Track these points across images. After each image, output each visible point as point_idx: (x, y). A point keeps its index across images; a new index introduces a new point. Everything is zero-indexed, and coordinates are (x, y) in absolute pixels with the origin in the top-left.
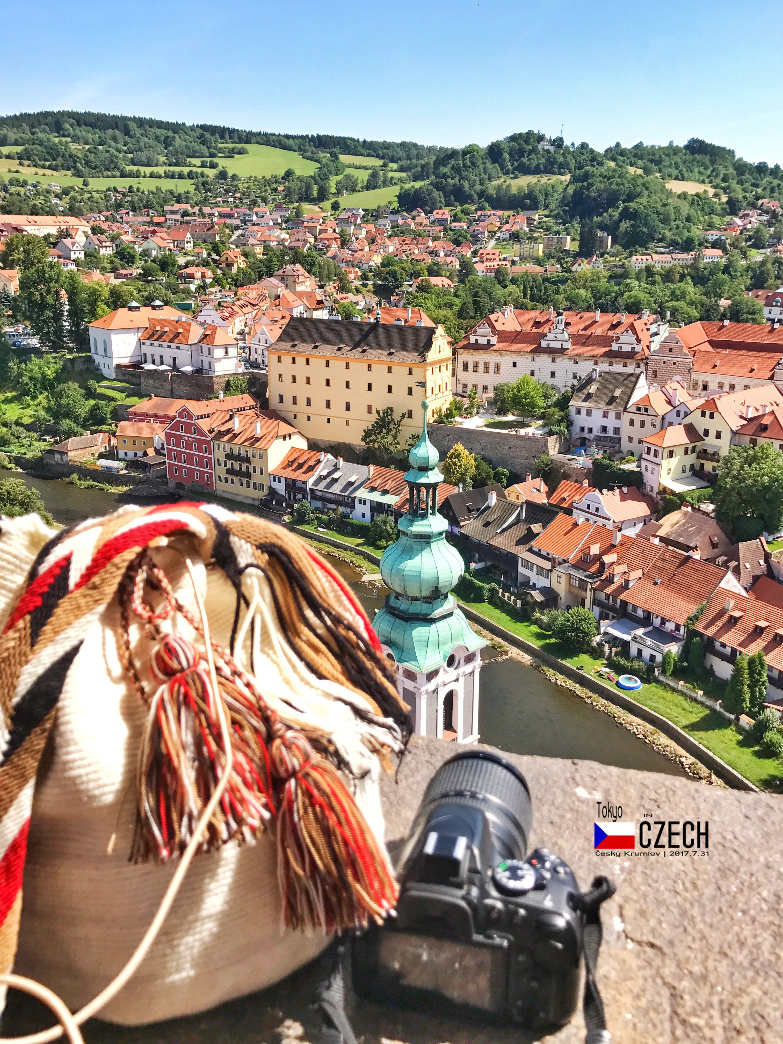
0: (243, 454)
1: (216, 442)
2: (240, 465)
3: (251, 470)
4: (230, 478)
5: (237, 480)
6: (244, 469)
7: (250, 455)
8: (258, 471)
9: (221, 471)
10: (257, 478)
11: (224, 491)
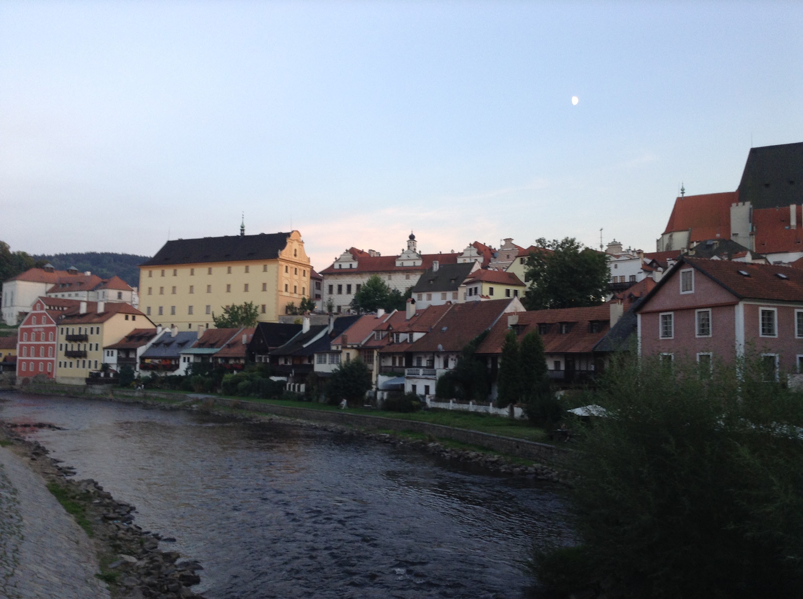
0: (83, 333)
1: (60, 327)
2: (79, 345)
3: (88, 349)
4: (68, 361)
5: (74, 361)
6: (82, 349)
7: (89, 333)
8: (94, 347)
9: (61, 356)
10: (93, 356)
11: (62, 378)
